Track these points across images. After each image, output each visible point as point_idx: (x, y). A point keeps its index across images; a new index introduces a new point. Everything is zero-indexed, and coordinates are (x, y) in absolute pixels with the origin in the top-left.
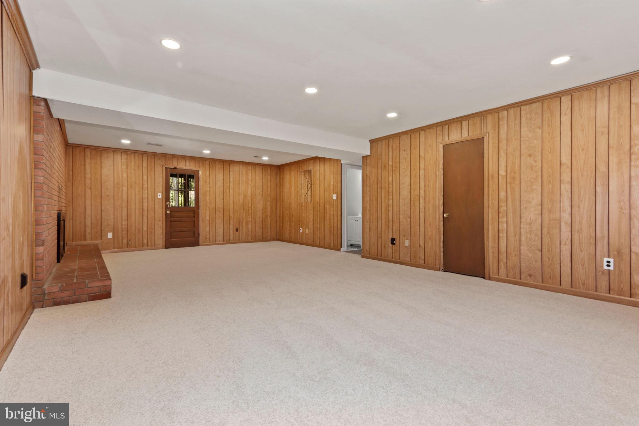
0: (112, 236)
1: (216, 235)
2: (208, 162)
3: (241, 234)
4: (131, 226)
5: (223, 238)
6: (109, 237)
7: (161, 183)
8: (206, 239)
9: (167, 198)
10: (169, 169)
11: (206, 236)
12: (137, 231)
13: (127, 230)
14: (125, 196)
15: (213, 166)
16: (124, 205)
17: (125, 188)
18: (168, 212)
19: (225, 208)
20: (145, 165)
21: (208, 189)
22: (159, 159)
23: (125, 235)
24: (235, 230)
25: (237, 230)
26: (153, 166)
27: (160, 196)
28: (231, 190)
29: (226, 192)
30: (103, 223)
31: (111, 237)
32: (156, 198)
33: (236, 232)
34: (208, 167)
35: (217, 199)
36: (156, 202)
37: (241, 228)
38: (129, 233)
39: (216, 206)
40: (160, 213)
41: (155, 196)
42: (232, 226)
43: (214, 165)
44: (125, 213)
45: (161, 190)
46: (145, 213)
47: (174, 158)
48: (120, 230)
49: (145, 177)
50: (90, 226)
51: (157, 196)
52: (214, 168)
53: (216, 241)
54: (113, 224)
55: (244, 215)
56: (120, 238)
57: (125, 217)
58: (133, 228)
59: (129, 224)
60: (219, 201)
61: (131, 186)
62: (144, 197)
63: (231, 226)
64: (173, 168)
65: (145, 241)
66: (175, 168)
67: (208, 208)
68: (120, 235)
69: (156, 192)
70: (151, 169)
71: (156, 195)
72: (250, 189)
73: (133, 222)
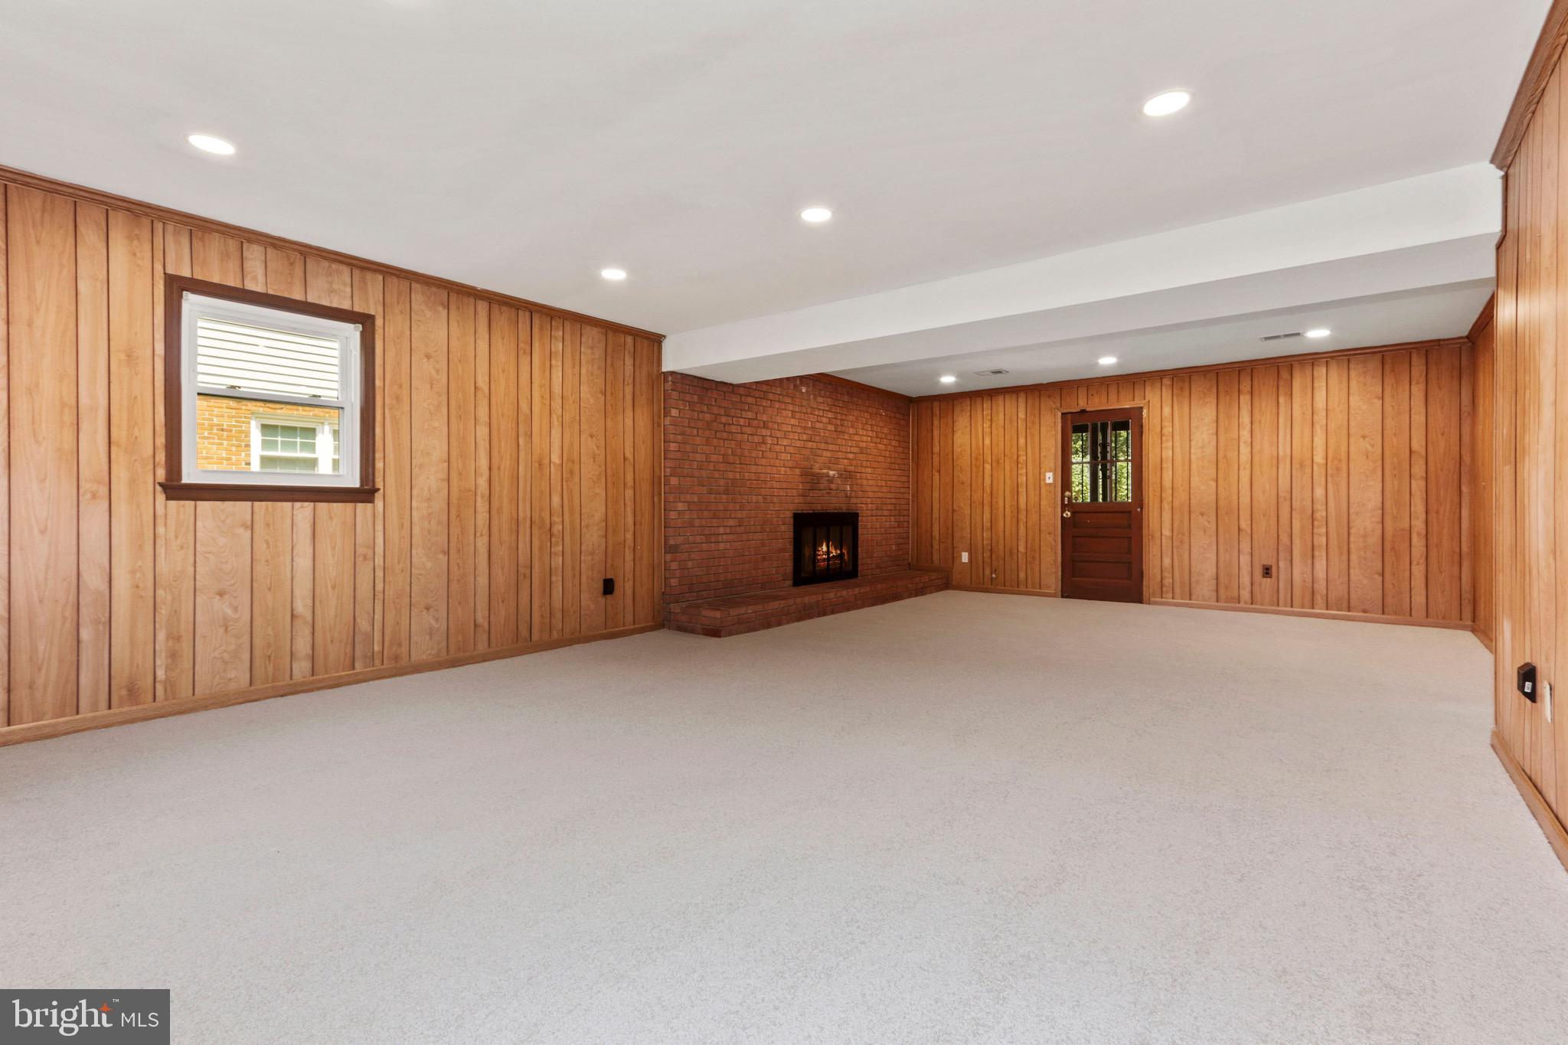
0: (969, 559)
1: (1193, 580)
2: (1167, 381)
3: (1281, 585)
4: (998, 543)
5: (1217, 591)
6: (963, 561)
7: (1053, 449)
8: (1162, 586)
9: (1066, 483)
10: (1070, 415)
11: (1162, 579)
12: (1007, 554)
13: (991, 550)
14: (988, 481)
15: (1182, 389)
16: (987, 500)
17: (988, 467)
18: (1067, 514)
19: (1220, 503)
20: (1022, 415)
21: (1167, 454)
22: (1049, 396)
23: (987, 560)
24: (1258, 572)
25: (1267, 571)
26: (1037, 415)
27: (1049, 477)
28: (1245, 450)
29: (1225, 457)
30: (955, 534)
31: (967, 561)
32: (1042, 482)
33: (1264, 577)
34: (1167, 394)
35: (1195, 480)
36: (1043, 491)
37: (1281, 564)
38: (994, 557)
39: (1192, 497)
40: (1052, 517)
41: (1040, 478)
42: (1248, 558)
43: (1187, 385)
44: (987, 516)
45: (1052, 465)
46: (1022, 516)
47: (1079, 388)
48: (980, 548)
49: (1022, 441)
50: (938, 538)
51: (1045, 480)
52: (1187, 394)
53: (1193, 597)
54: (969, 535)
55: (1296, 524)
56: (981, 563)
57: (987, 524)
58: (1001, 547)
59: (994, 536)
60: (1203, 488)
61: (998, 462)
62: (1020, 482)
63: (1245, 559)
64: (1078, 410)
65: (1022, 575)
66: (1083, 411)
67: (1166, 506)
68: (980, 558)
69: (1042, 471)
70: (1033, 422)
71: (1042, 477)
72: (1320, 440)
73: (1001, 534)
